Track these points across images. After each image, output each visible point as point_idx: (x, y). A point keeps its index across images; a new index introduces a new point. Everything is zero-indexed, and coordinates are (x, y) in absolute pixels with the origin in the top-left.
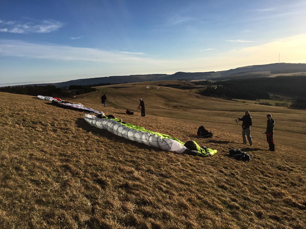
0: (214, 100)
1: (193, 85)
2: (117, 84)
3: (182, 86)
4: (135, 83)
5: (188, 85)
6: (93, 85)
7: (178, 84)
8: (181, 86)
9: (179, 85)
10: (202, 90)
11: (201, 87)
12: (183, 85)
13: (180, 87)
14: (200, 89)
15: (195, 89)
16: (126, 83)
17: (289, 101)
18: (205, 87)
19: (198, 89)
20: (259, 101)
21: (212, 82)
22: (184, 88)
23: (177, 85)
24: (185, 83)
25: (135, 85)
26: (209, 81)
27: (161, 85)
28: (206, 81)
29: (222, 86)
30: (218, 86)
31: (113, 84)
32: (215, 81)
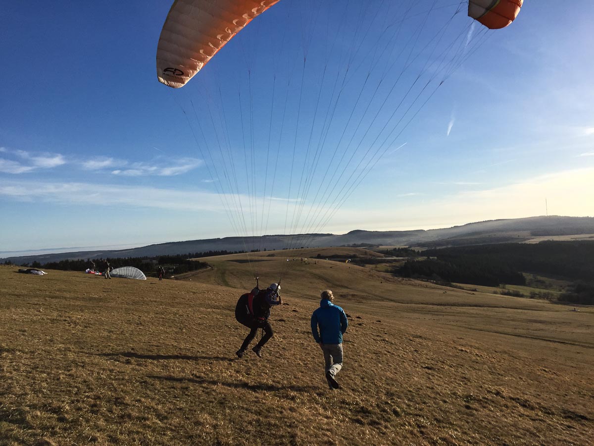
0: (421, 286)
1: (380, 257)
2: (240, 252)
3: (360, 257)
4: (272, 252)
5: (370, 257)
6: (194, 254)
7: (352, 254)
8: (357, 257)
9: (355, 256)
10: (397, 265)
11: (395, 260)
12: (362, 256)
13: (356, 259)
14: (394, 264)
15: (384, 264)
16: (257, 251)
17: (563, 288)
18: (403, 260)
19: (391, 264)
20: (504, 288)
21: (416, 251)
22: (363, 262)
24: (366, 253)
25: (273, 255)
26: (413, 248)
27: (321, 255)
28: (406, 248)
29: (436, 258)
30: (429, 258)
31: (232, 253)
32: (425, 249)
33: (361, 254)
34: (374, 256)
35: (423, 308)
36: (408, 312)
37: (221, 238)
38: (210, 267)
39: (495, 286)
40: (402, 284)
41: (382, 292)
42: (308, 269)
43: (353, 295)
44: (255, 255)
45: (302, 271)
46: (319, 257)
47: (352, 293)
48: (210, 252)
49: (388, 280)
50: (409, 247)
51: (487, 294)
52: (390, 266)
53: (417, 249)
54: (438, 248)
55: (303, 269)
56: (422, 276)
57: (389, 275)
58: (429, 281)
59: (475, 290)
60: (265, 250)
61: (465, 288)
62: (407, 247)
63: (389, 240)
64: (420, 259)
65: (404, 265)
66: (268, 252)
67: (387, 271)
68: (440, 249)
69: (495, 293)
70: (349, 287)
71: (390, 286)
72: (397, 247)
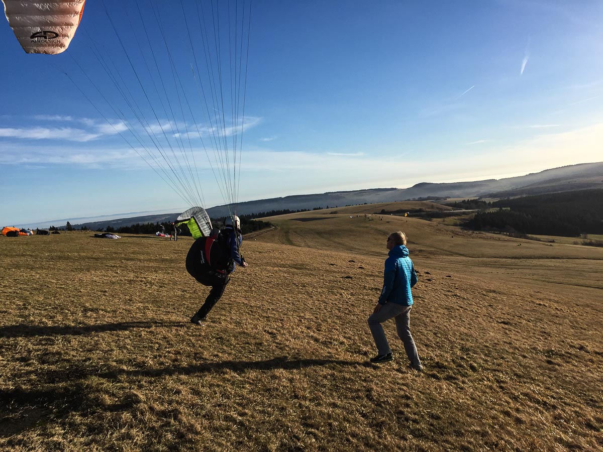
0: (494, 239)
1: (449, 210)
2: (302, 211)
3: (426, 211)
4: (335, 209)
5: (437, 210)
6: (257, 214)
7: (418, 208)
8: (424, 211)
9: (420, 210)
10: (467, 218)
11: (464, 213)
12: (429, 210)
13: (422, 213)
14: (464, 217)
15: (452, 217)
16: (320, 209)
18: (473, 212)
19: (460, 217)
20: (585, 238)
21: (487, 202)
22: (429, 216)
23: (417, 211)
24: (432, 207)
25: (335, 213)
26: (483, 200)
27: (386, 210)
28: (476, 200)
29: (509, 208)
30: (501, 209)
31: (295, 212)
32: (496, 200)
33: (429, 208)
34: (441, 209)
35: (496, 262)
36: (480, 267)
37: (283, 197)
38: (274, 226)
39: (575, 237)
40: (473, 238)
41: (451, 246)
42: (372, 226)
43: (421, 251)
44: (318, 213)
45: (366, 227)
46: (383, 212)
47: (419, 249)
48: (273, 211)
49: (457, 234)
50: (479, 199)
51: (566, 245)
52: (458, 219)
53: (487, 200)
54: (511, 198)
55: (367, 225)
56: (495, 228)
57: (458, 229)
58: (502, 233)
59: (553, 242)
60: (328, 208)
61: (541, 240)
62: (478, 198)
63: (457, 192)
64: (492, 210)
65: (473, 218)
66: (330, 210)
67: (455, 225)
68: (513, 200)
69: (575, 243)
70: (416, 242)
71: (459, 240)
72: (466, 199)
